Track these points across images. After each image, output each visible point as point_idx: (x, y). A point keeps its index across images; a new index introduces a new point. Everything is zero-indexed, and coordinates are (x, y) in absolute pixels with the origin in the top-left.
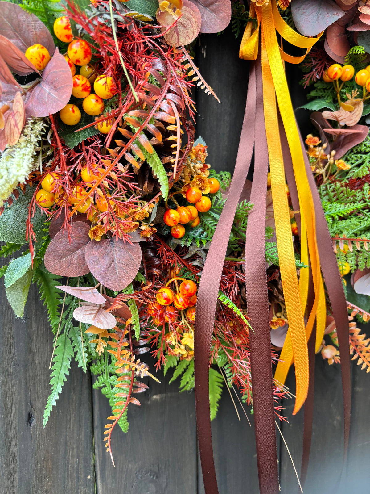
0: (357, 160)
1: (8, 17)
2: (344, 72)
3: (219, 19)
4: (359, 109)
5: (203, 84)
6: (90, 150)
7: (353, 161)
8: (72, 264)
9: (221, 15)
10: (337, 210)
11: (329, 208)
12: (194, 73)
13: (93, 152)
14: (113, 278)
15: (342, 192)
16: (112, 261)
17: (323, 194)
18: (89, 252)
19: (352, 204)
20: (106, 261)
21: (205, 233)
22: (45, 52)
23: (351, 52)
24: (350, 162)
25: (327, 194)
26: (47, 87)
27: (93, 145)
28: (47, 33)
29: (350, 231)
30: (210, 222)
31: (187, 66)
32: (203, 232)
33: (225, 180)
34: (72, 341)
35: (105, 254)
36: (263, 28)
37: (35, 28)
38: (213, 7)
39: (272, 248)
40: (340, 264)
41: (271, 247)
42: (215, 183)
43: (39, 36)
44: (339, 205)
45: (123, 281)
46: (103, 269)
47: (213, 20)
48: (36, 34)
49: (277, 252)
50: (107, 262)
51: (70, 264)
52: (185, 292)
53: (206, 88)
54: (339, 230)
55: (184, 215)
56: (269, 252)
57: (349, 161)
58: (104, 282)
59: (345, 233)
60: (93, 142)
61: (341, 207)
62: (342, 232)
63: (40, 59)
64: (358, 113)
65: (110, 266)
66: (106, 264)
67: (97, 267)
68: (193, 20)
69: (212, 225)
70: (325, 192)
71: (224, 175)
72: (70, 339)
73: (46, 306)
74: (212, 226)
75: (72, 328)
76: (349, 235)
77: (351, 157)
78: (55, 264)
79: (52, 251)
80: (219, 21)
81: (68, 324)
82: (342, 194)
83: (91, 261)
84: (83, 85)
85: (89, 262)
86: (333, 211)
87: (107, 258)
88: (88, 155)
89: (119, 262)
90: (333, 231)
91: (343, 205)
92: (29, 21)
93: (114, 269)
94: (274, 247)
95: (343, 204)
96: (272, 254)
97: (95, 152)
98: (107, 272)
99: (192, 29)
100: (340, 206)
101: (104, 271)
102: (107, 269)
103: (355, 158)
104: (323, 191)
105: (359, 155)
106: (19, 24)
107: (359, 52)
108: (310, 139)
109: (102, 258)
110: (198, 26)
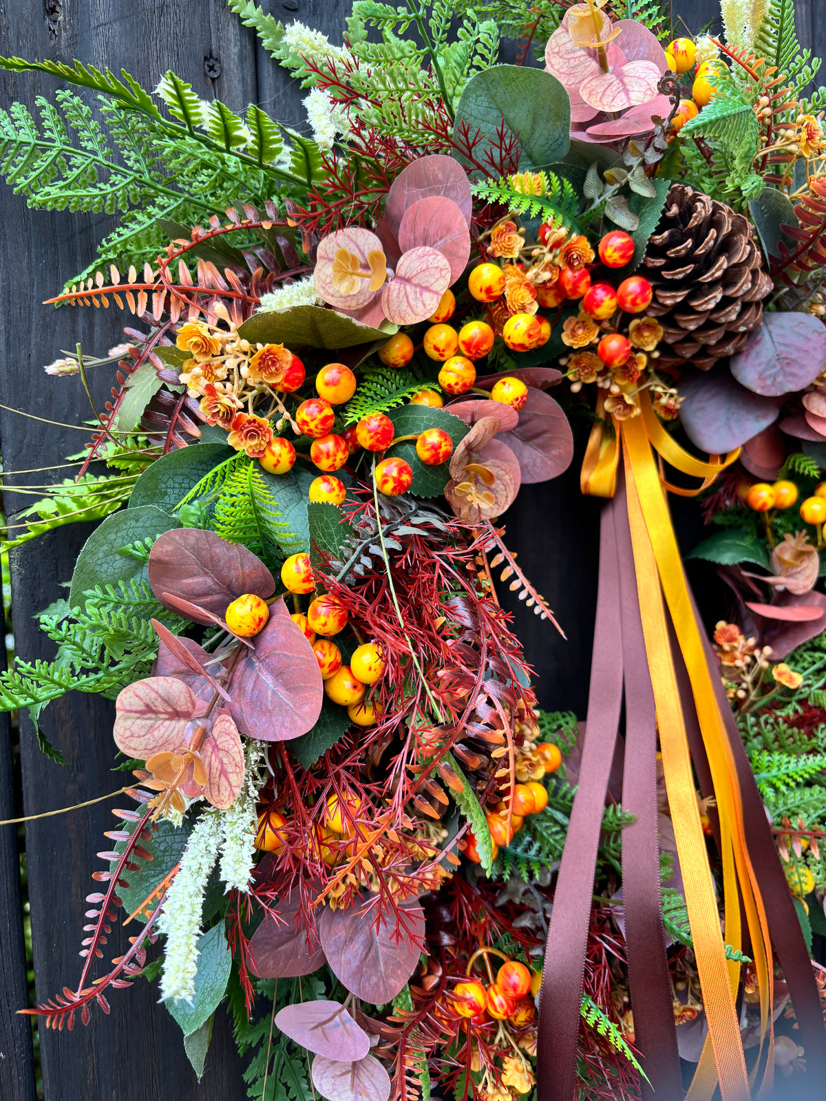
0: (814, 663)
1: (192, 548)
2: (779, 496)
3: (551, 459)
4: (811, 565)
5: (529, 597)
6: (344, 774)
7: (806, 665)
8: (297, 955)
9: (554, 452)
10: (783, 770)
11: (766, 764)
12: (512, 572)
13: (348, 779)
14: (374, 979)
15: (791, 736)
16: (370, 945)
17: (752, 733)
18: (327, 928)
19: (811, 756)
20: (358, 947)
21: (536, 846)
22: (263, 611)
23: (790, 467)
24: (801, 665)
25: (758, 734)
26: (269, 677)
27: (347, 762)
28: (263, 572)
29: (812, 811)
30: (545, 824)
31: (499, 559)
32: (530, 844)
33: (569, 734)
34: (288, 1089)
35: (356, 931)
36: (627, 439)
37: (242, 565)
38: (540, 440)
39: (675, 909)
40: (797, 880)
41: (673, 905)
42: (552, 756)
43: (249, 575)
44: (785, 758)
45: (392, 981)
46: (355, 964)
47: (539, 461)
48: (243, 573)
49: (688, 922)
50: (362, 948)
51: (293, 953)
52: (511, 993)
53: (535, 604)
54: (788, 810)
55: (500, 833)
56: (671, 919)
57: (797, 662)
58: (359, 991)
59: (803, 816)
60: (347, 754)
61: (789, 762)
62: (795, 814)
63: (254, 626)
64: (808, 572)
65: (367, 954)
66: (360, 952)
67: (343, 959)
68: (507, 477)
69: (549, 832)
70: (756, 729)
71: (565, 725)
72: (285, 1085)
73: (231, 1011)
74: (550, 835)
75: (287, 1064)
76: (810, 820)
77: (801, 656)
78: (265, 959)
79: (262, 939)
80: (549, 463)
81: (280, 1056)
82: (791, 739)
83: (333, 949)
84: (331, 664)
85: (328, 948)
86: (774, 771)
87: (361, 938)
88: (339, 785)
89: (383, 945)
90: (778, 812)
91: (793, 759)
92: (232, 553)
93: (376, 959)
94: (681, 908)
95: (794, 756)
96: (679, 926)
97: (353, 780)
98: (362, 968)
99: (504, 493)
100: (786, 760)
101: (358, 967)
102: (362, 961)
103: (810, 660)
104: (752, 726)
105: (818, 655)
106: (212, 559)
107: (806, 472)
108: (724, 631)
109: (352, 939)
110: (515, 484)
